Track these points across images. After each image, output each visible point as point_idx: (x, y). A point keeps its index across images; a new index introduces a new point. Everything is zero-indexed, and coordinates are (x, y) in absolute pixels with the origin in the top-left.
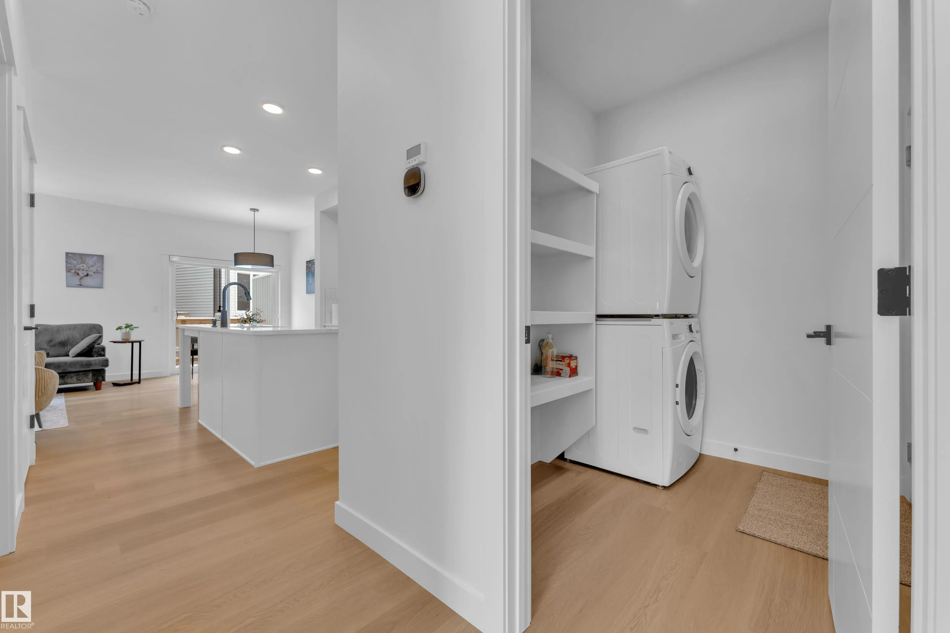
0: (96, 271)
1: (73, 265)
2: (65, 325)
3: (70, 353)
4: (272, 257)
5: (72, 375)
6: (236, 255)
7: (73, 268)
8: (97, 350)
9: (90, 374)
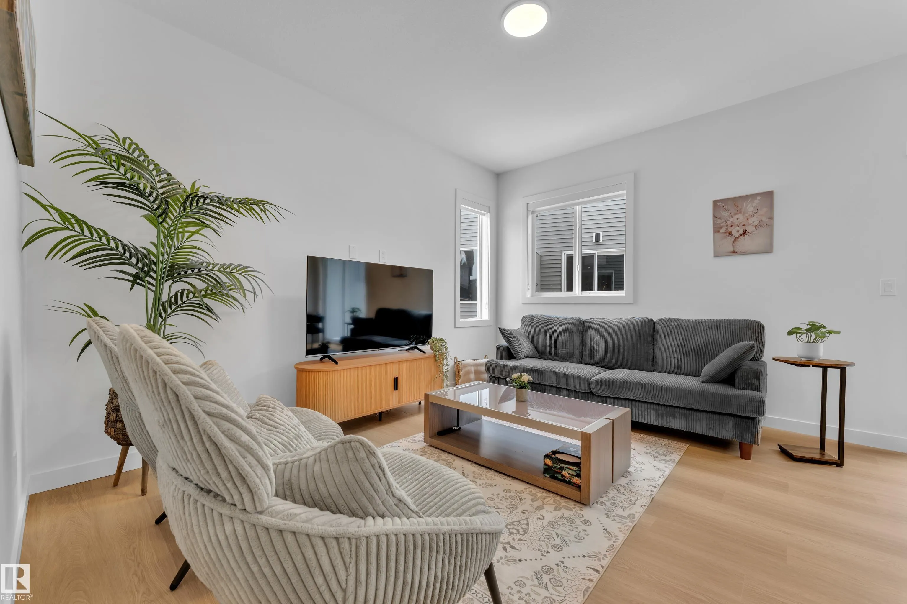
0: (761, 222)
3: (702, 374)
5: (700, 415)
7: (723, 224)
8: (745, 374)
9: (730, 423)
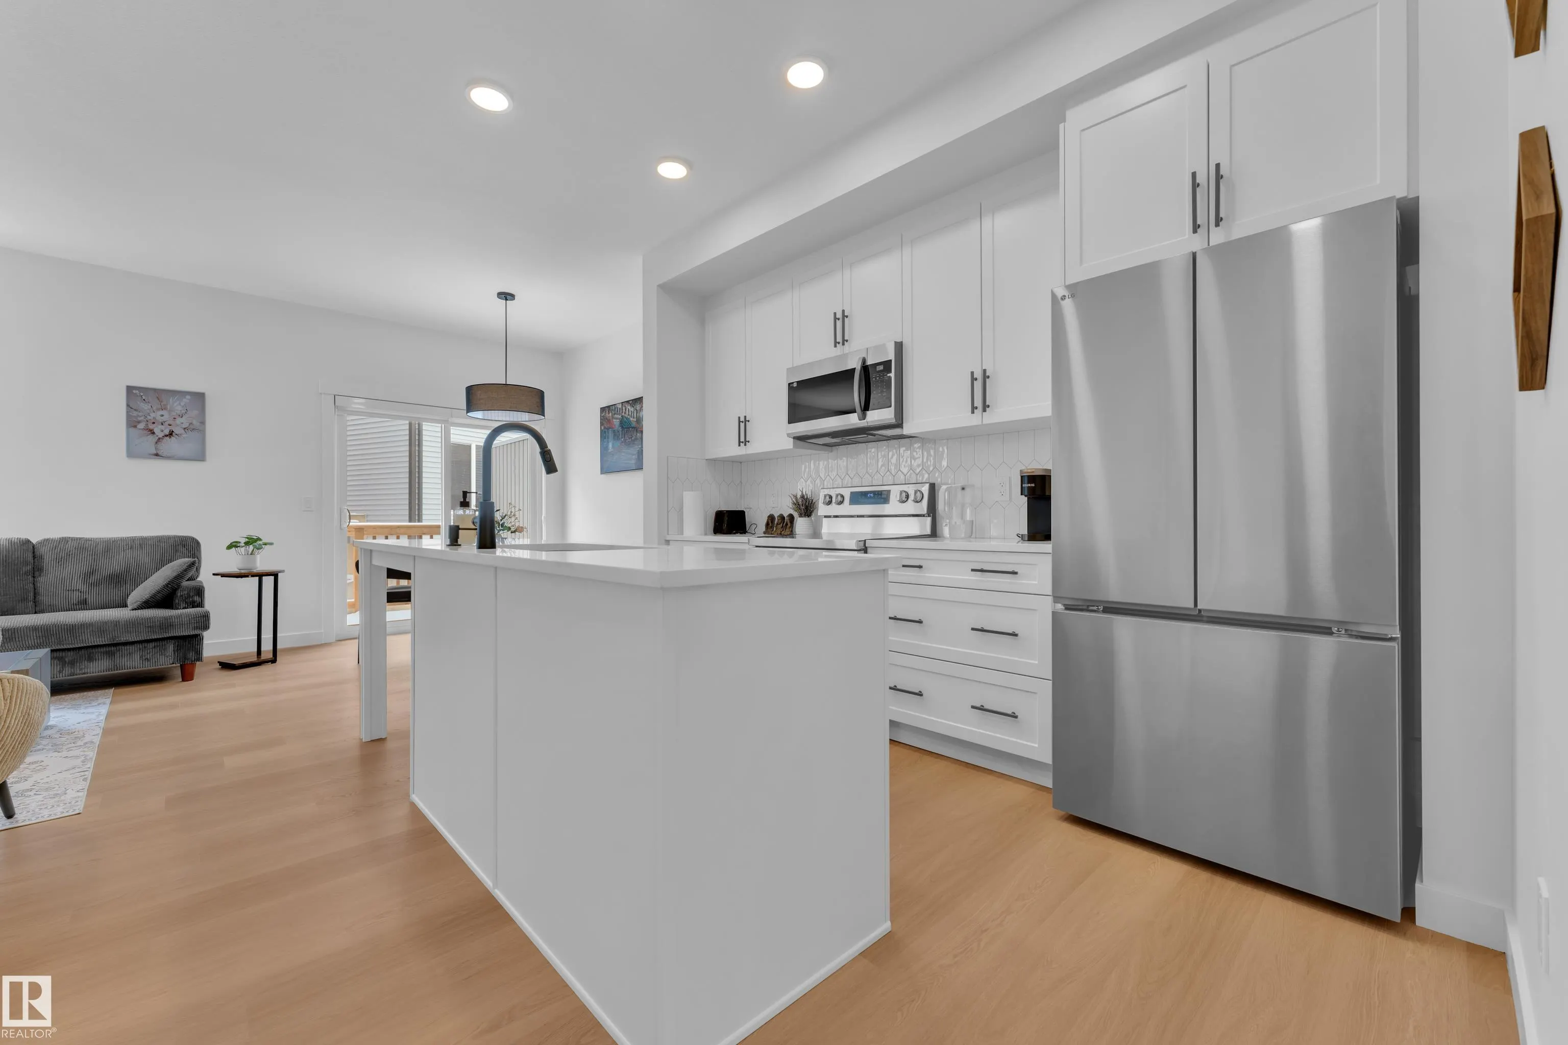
0: (190, 424)
1: (140, 414)
2: (122, 540)
3: (130, 600)
4: (541, 394)
5: (131, 648)
6: (470, 390)
7: (142, 418)
8: (186, 592)
9: (171, 647)
